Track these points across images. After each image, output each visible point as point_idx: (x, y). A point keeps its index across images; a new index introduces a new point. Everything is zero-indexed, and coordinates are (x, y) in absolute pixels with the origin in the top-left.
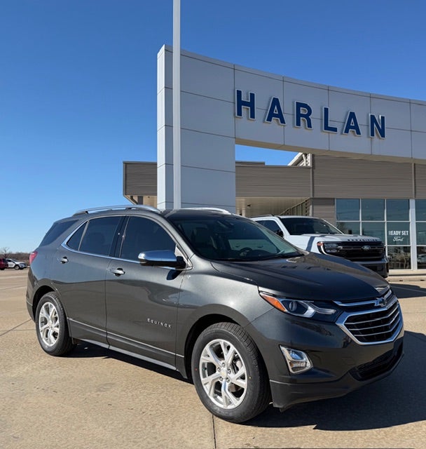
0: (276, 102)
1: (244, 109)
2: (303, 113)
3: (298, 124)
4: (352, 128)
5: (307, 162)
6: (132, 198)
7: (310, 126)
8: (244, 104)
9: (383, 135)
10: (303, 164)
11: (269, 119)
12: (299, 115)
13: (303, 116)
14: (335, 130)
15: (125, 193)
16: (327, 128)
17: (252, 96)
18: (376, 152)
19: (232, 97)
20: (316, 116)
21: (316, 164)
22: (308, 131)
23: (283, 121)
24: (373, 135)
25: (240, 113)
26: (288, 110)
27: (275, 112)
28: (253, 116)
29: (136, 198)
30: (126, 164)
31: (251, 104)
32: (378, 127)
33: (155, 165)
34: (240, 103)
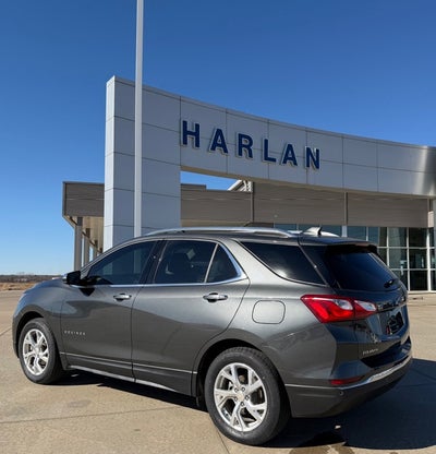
0: (219, 132)
1: (189, 138)
2: (244, 144)
3: (240, 154)
4: (290, 159)
5: (248, 187)
6: (71, 218)
7: (251, 156)
8: (190, 134)
9: (318, 167)
10: (244, 189)
11: (213, 149)
12: (241, 146)
13: (244, 146)
14: (274, 160)
15: (65, 213)
16: (267, 158)
17: (197, 126)
18: (311, 182)
19: (177, 127)
20: (257, 147)
21: (257, 190)
22: (249, 161)
23: (226, 151)
24: (308, 166)
25: (185, 142)
26: (231, 141)
27: (218, 142)
28: (197, 145)
29: (75, 219)
30: (66, 184)
31: (196, 134)
32: (313, 159)
33: (102, 186)
34: (186, 133)
